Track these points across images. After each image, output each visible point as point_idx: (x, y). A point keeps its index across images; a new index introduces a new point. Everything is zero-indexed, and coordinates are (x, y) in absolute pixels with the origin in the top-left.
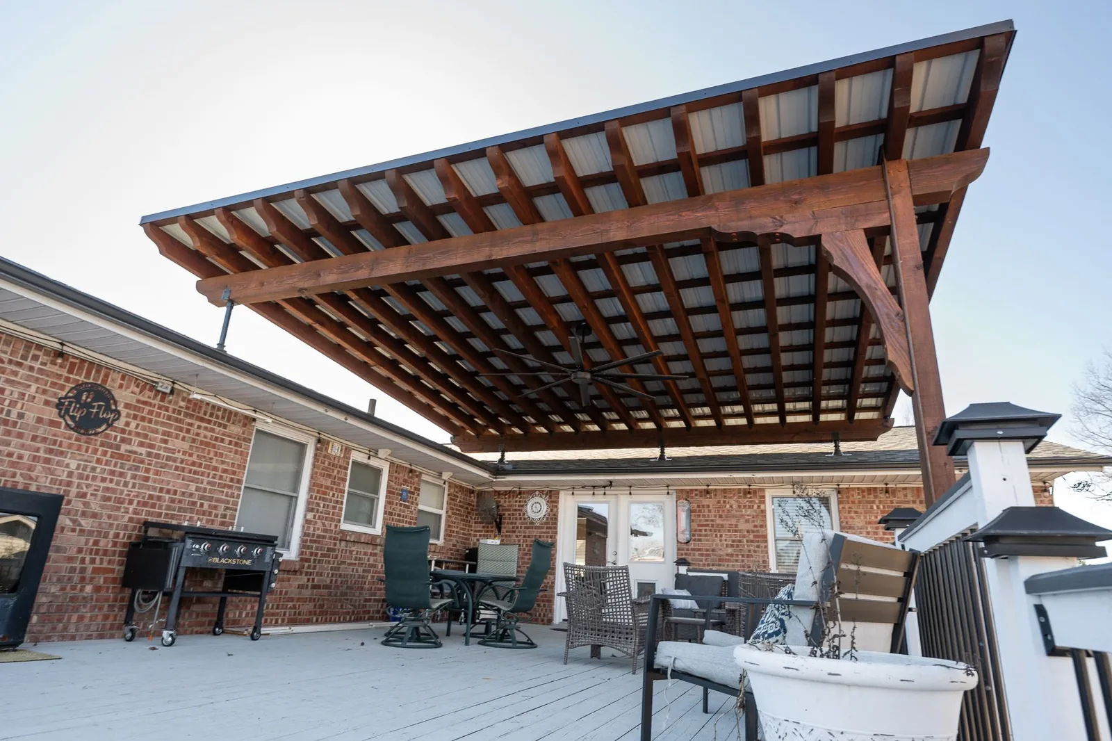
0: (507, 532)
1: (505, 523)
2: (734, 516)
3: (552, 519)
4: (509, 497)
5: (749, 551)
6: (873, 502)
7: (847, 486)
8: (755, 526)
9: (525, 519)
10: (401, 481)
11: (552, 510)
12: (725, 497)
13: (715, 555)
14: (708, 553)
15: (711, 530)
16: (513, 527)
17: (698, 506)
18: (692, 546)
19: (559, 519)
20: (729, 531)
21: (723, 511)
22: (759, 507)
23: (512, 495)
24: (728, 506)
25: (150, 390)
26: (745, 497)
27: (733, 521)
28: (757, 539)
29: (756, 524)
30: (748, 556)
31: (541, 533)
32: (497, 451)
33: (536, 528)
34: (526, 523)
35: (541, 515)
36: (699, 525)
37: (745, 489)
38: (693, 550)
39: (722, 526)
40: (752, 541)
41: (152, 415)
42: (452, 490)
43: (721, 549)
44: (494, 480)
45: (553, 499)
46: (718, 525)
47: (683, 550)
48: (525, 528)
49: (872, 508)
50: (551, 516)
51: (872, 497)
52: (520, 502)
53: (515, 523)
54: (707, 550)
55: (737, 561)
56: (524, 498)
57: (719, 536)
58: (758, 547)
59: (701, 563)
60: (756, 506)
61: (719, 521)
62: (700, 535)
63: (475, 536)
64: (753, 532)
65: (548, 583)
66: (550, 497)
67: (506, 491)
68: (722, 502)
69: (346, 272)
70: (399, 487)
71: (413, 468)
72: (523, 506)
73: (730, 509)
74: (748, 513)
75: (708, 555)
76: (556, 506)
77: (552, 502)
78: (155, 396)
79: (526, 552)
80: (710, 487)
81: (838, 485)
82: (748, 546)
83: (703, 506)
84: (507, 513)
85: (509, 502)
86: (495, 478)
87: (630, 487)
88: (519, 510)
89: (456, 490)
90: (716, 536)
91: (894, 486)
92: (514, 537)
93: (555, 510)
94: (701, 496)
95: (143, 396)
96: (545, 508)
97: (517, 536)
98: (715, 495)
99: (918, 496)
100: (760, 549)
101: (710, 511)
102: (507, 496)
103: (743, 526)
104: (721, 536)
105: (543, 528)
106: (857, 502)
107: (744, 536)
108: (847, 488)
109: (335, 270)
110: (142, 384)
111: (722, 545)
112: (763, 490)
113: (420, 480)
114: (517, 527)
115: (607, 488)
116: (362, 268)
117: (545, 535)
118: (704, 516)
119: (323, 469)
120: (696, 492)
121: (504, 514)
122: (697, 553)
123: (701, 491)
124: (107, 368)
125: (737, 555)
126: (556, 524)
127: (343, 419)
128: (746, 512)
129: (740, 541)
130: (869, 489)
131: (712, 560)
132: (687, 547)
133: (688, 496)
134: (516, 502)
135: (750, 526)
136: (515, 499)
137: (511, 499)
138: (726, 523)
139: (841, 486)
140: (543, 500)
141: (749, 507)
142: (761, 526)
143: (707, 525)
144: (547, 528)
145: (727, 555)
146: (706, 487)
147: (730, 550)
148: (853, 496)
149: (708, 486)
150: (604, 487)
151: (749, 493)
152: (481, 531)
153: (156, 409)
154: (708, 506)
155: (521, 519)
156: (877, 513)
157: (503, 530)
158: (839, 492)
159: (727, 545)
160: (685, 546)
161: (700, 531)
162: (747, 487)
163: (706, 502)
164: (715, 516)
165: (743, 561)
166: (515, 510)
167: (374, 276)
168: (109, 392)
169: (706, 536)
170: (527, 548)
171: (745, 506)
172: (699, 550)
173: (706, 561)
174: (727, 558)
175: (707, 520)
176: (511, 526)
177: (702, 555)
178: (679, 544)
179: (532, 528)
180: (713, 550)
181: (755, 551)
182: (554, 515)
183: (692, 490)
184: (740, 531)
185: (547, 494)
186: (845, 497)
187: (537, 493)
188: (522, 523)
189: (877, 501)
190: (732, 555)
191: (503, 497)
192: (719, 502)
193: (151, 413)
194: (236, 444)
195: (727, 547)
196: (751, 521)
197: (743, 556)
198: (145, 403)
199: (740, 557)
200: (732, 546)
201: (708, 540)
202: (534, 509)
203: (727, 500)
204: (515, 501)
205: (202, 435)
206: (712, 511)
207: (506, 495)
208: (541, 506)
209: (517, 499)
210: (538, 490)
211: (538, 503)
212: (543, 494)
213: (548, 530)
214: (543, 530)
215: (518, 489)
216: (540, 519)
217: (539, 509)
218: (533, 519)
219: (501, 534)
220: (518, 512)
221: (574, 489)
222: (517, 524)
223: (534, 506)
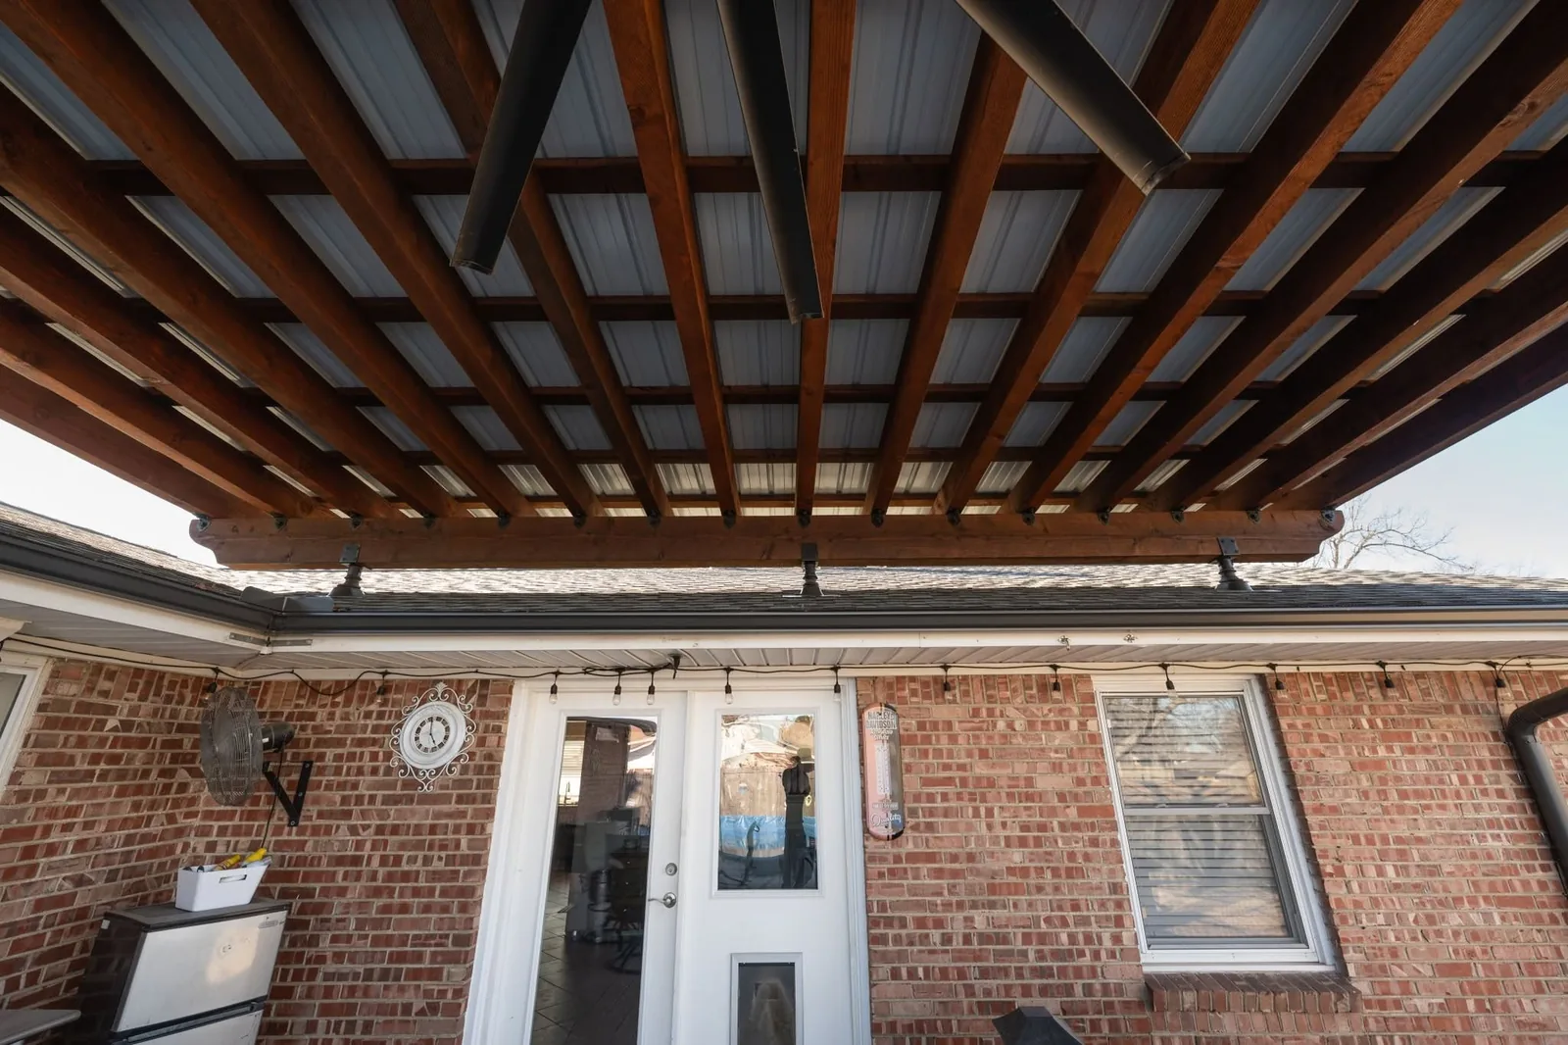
0: (321, 815)
1: (318, 785)
2: (1022, 754)
4: (348, 702)
5: (1072, 856)
6: (1358, 710)
7: (1293, 670)
8: (1080, 782)
9: (389, 771)
11: (481, 742)
12: (991, 699)
13: (978, 873)
14: (956, 866)
15: (959, 797)
16: (345, 800)
17: (921, 726)
18: (910, 847)
19: (503, 769)
20: (1010, 796)
21: (990, 738)
22: (1083, 725)
23: (357, 692)
24: (1001, 725)
26: (1044, 699)
27: (1021, 769)
28: (1089, 820)
29: (1081, 773)
30: (1070, 873)
31: (438, 815)
33: (426, 799)
34: (392, 786)
35: (445, 758)
36: (927, 782)
37: (1043, 676)
38: (912, 857)
39: (991, 783)
40: (1076, 827)
43: (992, 854)
44: (265, 650)
45: (491, 706)
46: (978, 779)
47: (883, 859)
48: (386, 800)
49: (1357, 725)
50: (478, 760)
51: (1352, 698)
52: (381, 715)
53: (355, 786)
54: (954, 858)
55: (1040, 889)
56: (395, 703)
57: (983, 812)
58: (1094, 842)
59: (938, 900)
60: (1074, 725)
61: (981, 769)
62: (931, 813)
63: (203, 832)
64: (1076, 797)
65: (442, 993)
66: (482, 699)
67: (339, 683)
68: (984, 713)
72: (388, 729)
73: (1009, 731)
74: (1057, 742)
75: (955, 874)
76: (498, 730)
77: (487, 715)
79: (379, 883)
80: (951, 672)
81: (1272, 666)
82: (1067, 841)
83: (935, 725)
84: (330, 753)
85: (346, 717)
86: (268, 643)
87: (728, 670)
88: (374, 742)
89: (108, 686)
90: (976, 814)
91: (1397, 668)
92: (343, 834)
93: (492, 739)
94: (927, 696)
96: (460, 735)
97: (353, 830)
98: (966, 693)
99: (1457, 695)
100: (1101, 850)
101: (953, 739)
102: (339, 699)
103: (1046, 783)
104: (990, 813)
105: (446, 799)
107: (1053, 812)
108: (1291, 675)
111: (995, 841)
112: (1085, 679)
114: (359, 800)
115: (657, 674)
117: (451, 822)
118: (938, 753)
120: (913, 686)
121: (321, 757)
122: (925, 868)
123: (925, 683)
125: (1040, 871)
126: (491, 784)
128: (1050, 739)
129: (1042, 827)
130: (1340, 677)
131: (970, 889)
132: (895, 850)
133: (891, 697)
134: (368, 715)
135: (1064, 782)
136: (364, 708)
137: (351, 709)
138: (1001, 773)
139: (1278, 670)
140: (457, 711)
141: (1059, 729)
142: (1096, 781)
143: (949, 781)
144: (460, 799)
145: (1011, 871)
146: (940, 672)
147: (1017, 857)
148: (1307, 693)
149: (945, 667)
150: (652, 670)
151: (1056, 687)
152: (231, 815)
154: (949, 725)
155: (374, 771)
156: (1374, 739)
157: (310, 809)
158: (1276, 685)
159: (1007, 838)
160: (889, 849)
161: (931, 798)
162: (1049, 671)
163: (940, 712)
164: (970, 754)
165: (1057, 889)
166: (361, 743)
169: (946, 813)
170: (382, 871)
171: (1046, 723)
172: (931, 857)
173: (950, 893)
174: (1012, 879)
175: (947, 767)
176: (337, 796)
177: (939, 873)
178: (871, 843)
179: (410, 800)
180: (971, 857)
181: (1087, 857)
182: (489, 757)
183: (900, 679)
184: (1041, 796)
185: (471, 692)
186: (1288, 698)
187: (441, 687)
188: (380, 786)
189: (1366, 709)
190: (1024, 872)
191: (328, 700)
192: (976, 713)
195: (1008, 845)
196: (1065, 767)
197: (1055, 872)
199: (1048, 874)
200: (1023, 842)
201: (953, 828)
202: (425, 741)
203: (998, 708)
204: (363, 715)
206: (961, 740)
207: (335, 695)
208: (447, 729)
209: (374, 707)
210: (445, 682)
211: (438, 719)
212: (459, 692)
213: (462, 807)
214: (445, 808)
215: (380, 677)
216: (438, 770)
217: (439, 740)
218: (417, 771)
219: (301, 823)
220: (367, 750)
221: (560, 676)
222: (362, 790)
223: (425, 729)
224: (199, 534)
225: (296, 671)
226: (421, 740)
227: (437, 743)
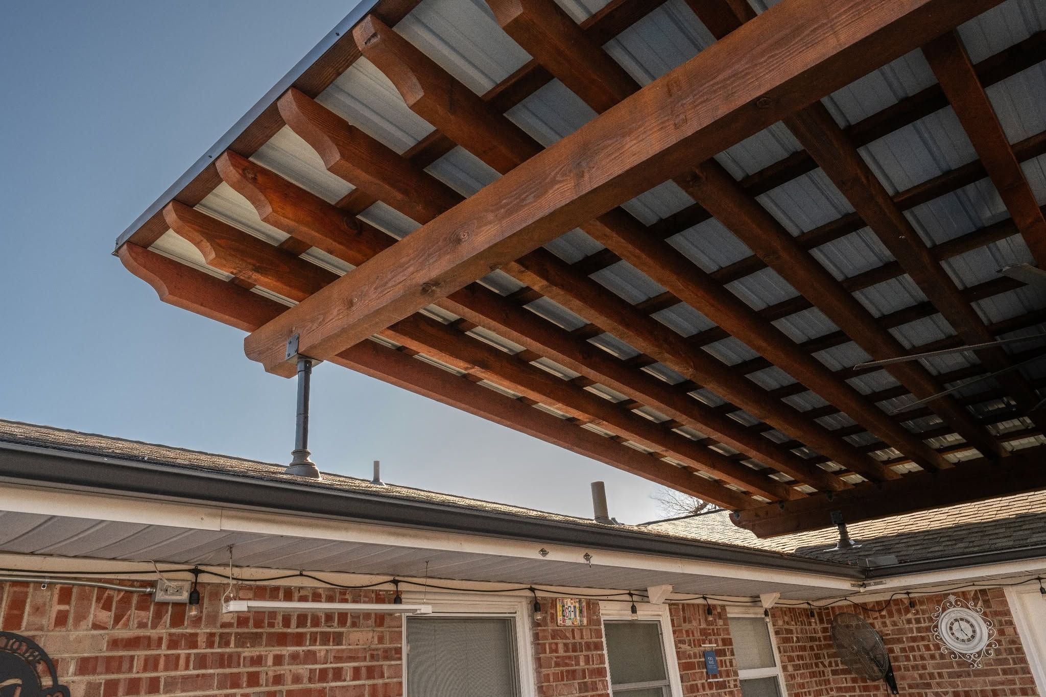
0: (910, 687)
1: (899, 668)
3: (1010, 652)
4: (891, 615)
9: (942, 656)
10: (697, 635)
11: (1002, 632)
16: (921, 676)
19: (1026, 650)
23: (894, 608)
25: (143, 606)
31: (993, 683)
32: (828, 524)
33: (978, 673)
34: (951, 666)
35: (980, 645)
41: (156, 669)
42: (780, 622)
44: (860, 590)
45: (995, 607)
48: (950, 675)
50: (1005, 645)
52: (918, 621)
53: (924, 667)
56: (924, 612)
66: (987, 603)
67: (878, 603)
69: (519, 207)
70: (697, 650)
71: (710, 602)
72: (928, 629)
76: (1011, 623)
77: (996, 614)
78: (158, 616)
84: (897, 648)
85: (894, 624)
86: (863, 586)
88: (923, 638)
89: (786, 619)
93: (1008, 630)
95: (126, 625)
96: (983, 630)
97: (937, 695)
102: (884, 613)
105: (995, 672)
109: (491, 216)
110: (117, 598)
113: (726, 620)
114: (931, 676)
116: (554, 182)
117: (1006, 687)
119: (557, 665)
121: (891, 651)
124: (14, 583)
126: (1023, 660)
127: (582, 560)
134: (909, 621)
136: (904, 618)
137: (896, 618)
140: (971, 612)
144: (1005, 672)
153: (164, 651)
155: (933, 657)
157: (901, 683)
166: (914, 639)
167: (587, 188)
168: (31, 643)
176: (916, 674)
179: (968, 674)
182: (1012, 642)
185: (975, 599)
187: (952, 598)
188: (939, 666)
191: (877, 614)
193: (151, 664)
194: (371, 673)
198: (133, 643)
202: (959, 634)
204: (906, 622)
205: (289, 678)
207: (880, 611)
208: (972, 626)
209: (910, 616)
210: (953, 594)
211: (962, 619)
212: (967, 600)
213: (1010, 677)
214: (997, 678)
215: (906, 596)
216: (979, 653)
217: (970, 634)
218: (964, 655)
219: (900, 692)
220: (921, 644)
221: (1042, 581)
222: (930, 670)
223: (956, 625)
224: (738, 521)
225: (847, 598)
226: (957, 634)
227: (970, 636)
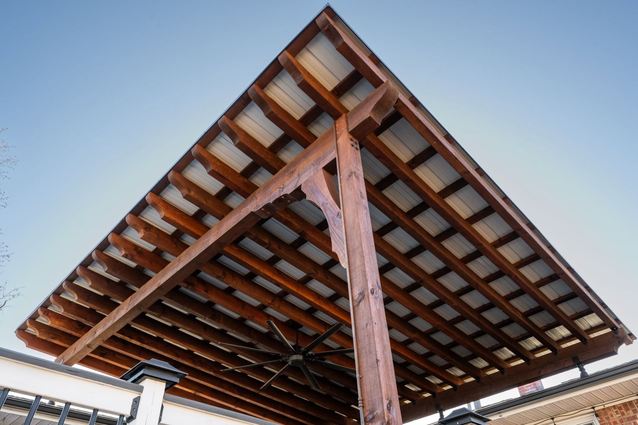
7: (602, 407)
51: (631, 413)
81: (593, 408)
106: (618, 422)
108: (603, 409)
130: (625, 405)
139: (596, 409)
148: (612, 416)
158: (597, 416)
186: (605, 419)
